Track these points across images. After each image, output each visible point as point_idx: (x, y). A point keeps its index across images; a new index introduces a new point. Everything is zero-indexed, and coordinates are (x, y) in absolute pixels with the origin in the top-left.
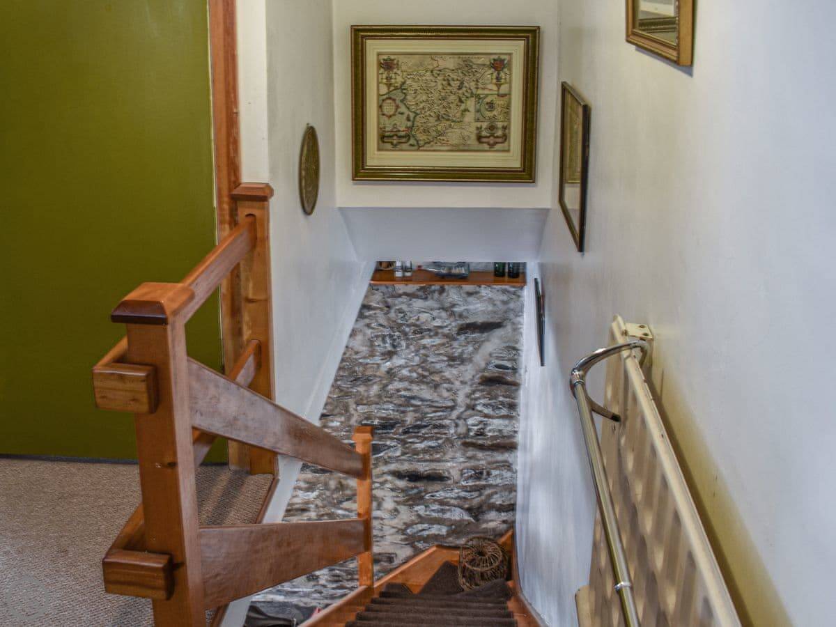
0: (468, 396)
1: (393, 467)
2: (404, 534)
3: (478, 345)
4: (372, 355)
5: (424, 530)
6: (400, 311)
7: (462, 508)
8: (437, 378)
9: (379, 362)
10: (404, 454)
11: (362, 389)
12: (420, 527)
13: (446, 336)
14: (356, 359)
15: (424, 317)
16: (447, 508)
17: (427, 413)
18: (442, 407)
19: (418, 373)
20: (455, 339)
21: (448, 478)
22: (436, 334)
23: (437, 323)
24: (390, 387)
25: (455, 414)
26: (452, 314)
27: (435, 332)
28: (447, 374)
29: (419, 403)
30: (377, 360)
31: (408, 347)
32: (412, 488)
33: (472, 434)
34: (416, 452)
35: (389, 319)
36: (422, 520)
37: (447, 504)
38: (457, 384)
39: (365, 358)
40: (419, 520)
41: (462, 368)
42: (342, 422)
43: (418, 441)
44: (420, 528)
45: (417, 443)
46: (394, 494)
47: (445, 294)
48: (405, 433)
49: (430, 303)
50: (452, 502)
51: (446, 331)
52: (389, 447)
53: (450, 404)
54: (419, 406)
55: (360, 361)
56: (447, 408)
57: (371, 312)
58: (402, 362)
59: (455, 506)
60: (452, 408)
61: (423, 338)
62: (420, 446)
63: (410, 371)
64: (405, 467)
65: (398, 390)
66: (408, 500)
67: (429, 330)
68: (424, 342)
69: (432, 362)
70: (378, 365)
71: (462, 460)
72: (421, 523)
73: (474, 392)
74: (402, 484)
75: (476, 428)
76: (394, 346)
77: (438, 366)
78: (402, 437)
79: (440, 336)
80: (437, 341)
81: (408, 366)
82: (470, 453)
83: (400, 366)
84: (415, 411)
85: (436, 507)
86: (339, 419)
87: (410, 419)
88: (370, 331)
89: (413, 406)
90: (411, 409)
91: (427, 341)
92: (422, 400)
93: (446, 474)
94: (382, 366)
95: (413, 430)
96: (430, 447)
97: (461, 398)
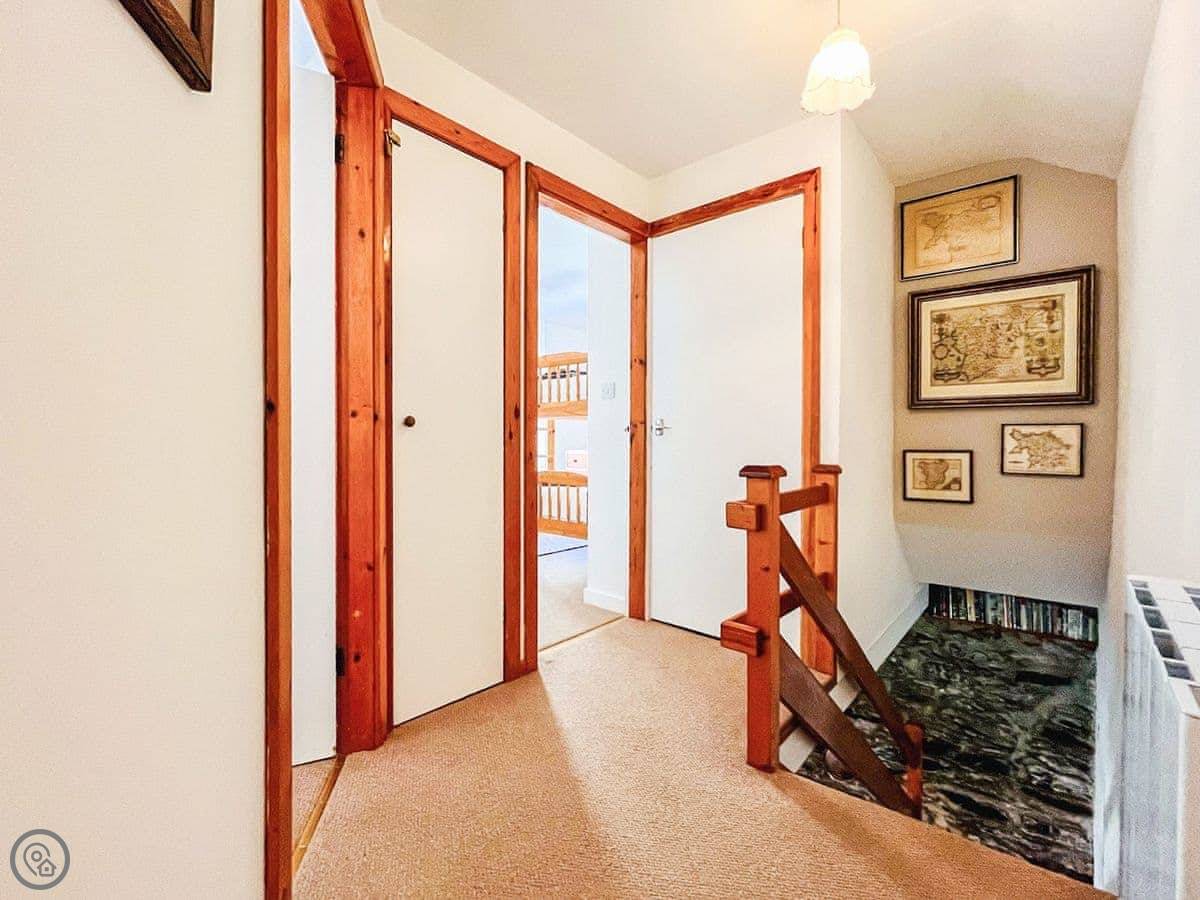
0: (1028, 743)
1: (946, 787)
3: (1041, 696)
4: (926, 678)
6: (955, 646)
8: (993, 716)
9: (933, 686)
10: (957, 778)
11: (916, 706)
13: (1003, 679)
15: (979, 655)
17: (982, 747)
18: (999, 745)
19: (972, 707)
20: (1013, 684)
21: (1007, 819)
22: (993, 675)
23: (992, 665)
24: (944, 711)
25: (1014, 756)
26: (1010, 659)
27: (989, 672)
28: (1004, 716)
29: (974, 735)
30: (932, 684)
31: (962, 680)
32: (966, 815)
33: (1034, 782)
34: (971, 781)
35: (943, 651)
38: (1016, 728)
39: (919, 679)
41: (1022, 714)
43: (974, 771)
45: (971, 772)
46: (947, 814)
49: (986, 645)
51: (1003, 674)
52: (943, 767)
53: (1008, 745)
54: (973, 737)
55: (916, 681)
56: (1005, 747)
57: (926, 642)
58: (956, 692)
60: (1011, 750)
61: (978, 675)
62: (976, 777)
63: (964, 703)
64: (960, 791)
65: (952, 717)
66: (962, 825)
67: (985, 669)
68: (979, 679)
69: (988, 700)
70: (933, 689)
71: (1023, 805)
73: (1035, 740)
74: (955, 807)
75: (1039, 778)
76: (949, 677)
77: (995, 705)
78: (956, 762)
79: (996, 677)
80: (994, 682)
81: (963, 697)
82: (1032, 802)
83: (955, 696)
84: (969, 741)
87: (964, 748)
88: (925, 657)
89: (967, 735)
90: (966, 738)
91: (982, 679)
92: (977, 733)
93: (1004, 814)
94: (936, 691)
95: (968, 759)
96: (986, 780)
97: (1020, 743)
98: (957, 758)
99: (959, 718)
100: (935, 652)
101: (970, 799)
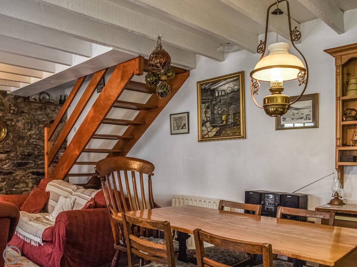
1: (31, 170)
4: (24, 129)
6: (33, 115)
9: (27, 132)
10: (34, 165)
11: (21, 142)
14: (19, 130)
15: (40, 117)
19: (38, 137)
23: (44, 119)
24: (30, 141)
26: (48, 117)
29: (39, 147)
31: (35, 128)
32: (38, 178)
34: (39, 165)
35: (30, 117)
42: (14, 154)
45: (38, 161)
46: (32, 180)
47: (46, 110)
48: (35, 158)
49: (42, 112)
51: (46, 122)
52: (30, 163)
55: (21, 131)
57: (24, 114)
58: (33, 132)
61: (40, 124)
63: (36, 136)
64: (35, 170)
66: (37, 183)
67: (42, 122)
74: (34, 176)
76: (31, 127)
78: (34, 159)
81: (35, 134)
82: (54, 165)
83: (33, 134)
84: (38, 150)
87: (36, 153)
88: (24, 120)
89: (37, 148)
95: (37, 157)
99: (35, 142)
101: (39, 172)
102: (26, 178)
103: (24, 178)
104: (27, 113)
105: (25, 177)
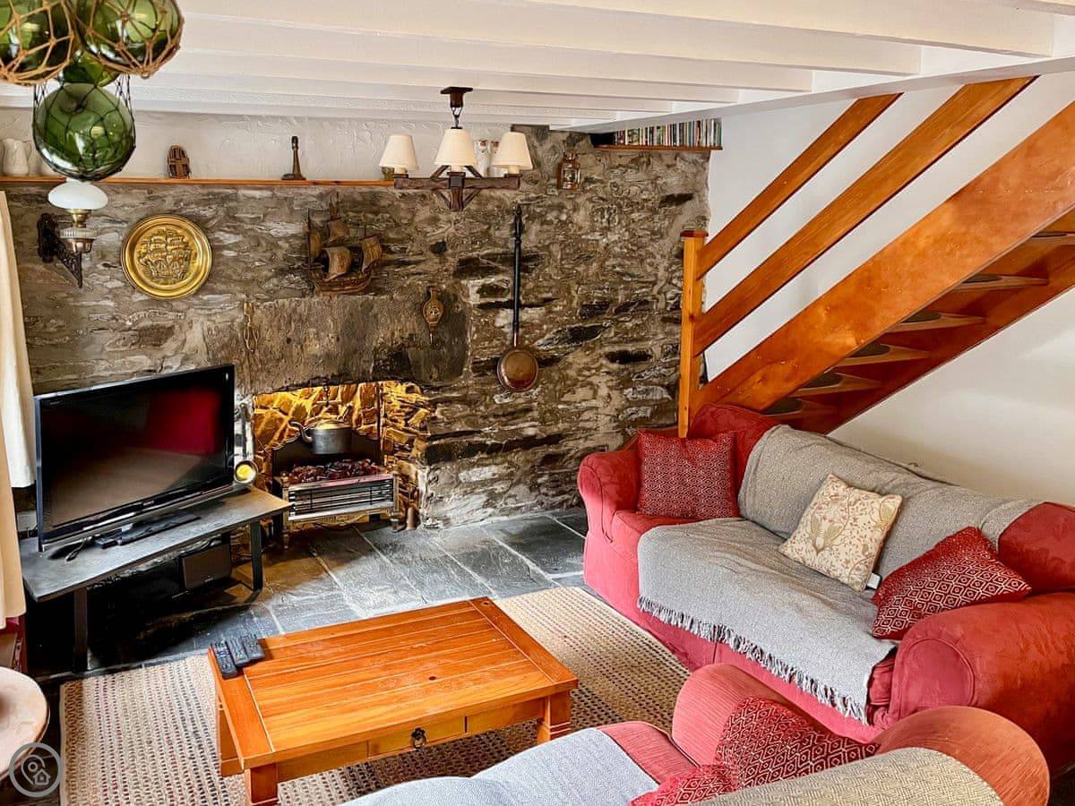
0: (666, 269)
1: (608, 349)
2: (615, 422)
3: (673, 217)
4: (592, 231)
5: (632, 414)
6: (615, 185)
7: (662, 386)
8: (643, 253)
9: (598, 238)
11: (582, 268)
12: (629, 411)
13: (651, 209)
14: (580, 236)
15: (634, 189)
16: (651, 387)
17: (635, 290)
18: (647, 282)
19: (628, 249)
20: (657, 213)
21: (651, 357)
22: (643, 208)
23: (645, 196)
24: (607, 263)
25: (656, 289)
26: (656, 186)
27: (641, 205)
28: (650, 249)
29: (630, 279)
30: (597, 236)
31: (619, 223)
32: (623, 370)
33: (668, 309)
34: (627, 331)
35: (606, 193)
36: (630, 403)
37: (651, 383)
38: (658, 257)
39: (587, 234)
40: (628, 404)
41: (661, 242)
42: (564, 306)
43: (628, 319)
44: (630, 413)
45: (627, 322)
46: (608, 378)
47: (651, 166)
49: (641, 175)
50: (655, 380)
51: (650, 204)
52: (605, 328)
53: (652, 279)
54: (629, 282)
55: (583, 237)
56: (650, 282)
57: (592, 186)
58: (616, 237)
59: (656, 385)
60: (654, 283)
61: (632, 212)
62: (630, 324)
63: (621, 248)
64: (616, 349)
65: (614, 267)
66: (619, 383)
67: (638, 203)
68: (633, 216)
69: (639, 237)
70: (597, 240)
71: (661, 336)
72: (630, 407)
73: (671, 266)
74: (615, 366)
75: (672, 302)
76: (610, 222)
77: (644, 240)
78: (615, 317)
79: (645, 209)
80: (644, 215)
81: (620, 242)
82: (667, 329)
83: (614, 242)
84: (625, 289)
85: (642, 388)
86: (561, 303)
87: (621, 298)
88: (592, 204)
89: (624, 282)
90: (623, 286)
91: (636, 215)
92: (632, 276)
93: (650, 353)
94: (600, 242)
95: (623, 309)
96: (637, 325)
97: (661, 273)
98: (617, 312)
99: (620, 265)
100: (601, 195)
101: (626, 352)
102: (594, 371)
103: (587, 373)
104: (602, 182)
105: (589, 369)
